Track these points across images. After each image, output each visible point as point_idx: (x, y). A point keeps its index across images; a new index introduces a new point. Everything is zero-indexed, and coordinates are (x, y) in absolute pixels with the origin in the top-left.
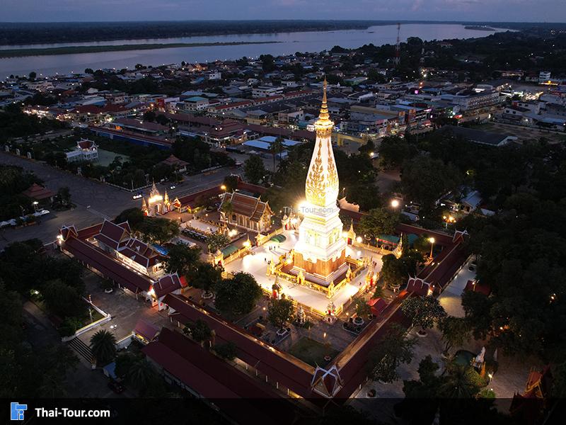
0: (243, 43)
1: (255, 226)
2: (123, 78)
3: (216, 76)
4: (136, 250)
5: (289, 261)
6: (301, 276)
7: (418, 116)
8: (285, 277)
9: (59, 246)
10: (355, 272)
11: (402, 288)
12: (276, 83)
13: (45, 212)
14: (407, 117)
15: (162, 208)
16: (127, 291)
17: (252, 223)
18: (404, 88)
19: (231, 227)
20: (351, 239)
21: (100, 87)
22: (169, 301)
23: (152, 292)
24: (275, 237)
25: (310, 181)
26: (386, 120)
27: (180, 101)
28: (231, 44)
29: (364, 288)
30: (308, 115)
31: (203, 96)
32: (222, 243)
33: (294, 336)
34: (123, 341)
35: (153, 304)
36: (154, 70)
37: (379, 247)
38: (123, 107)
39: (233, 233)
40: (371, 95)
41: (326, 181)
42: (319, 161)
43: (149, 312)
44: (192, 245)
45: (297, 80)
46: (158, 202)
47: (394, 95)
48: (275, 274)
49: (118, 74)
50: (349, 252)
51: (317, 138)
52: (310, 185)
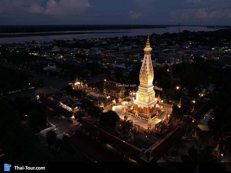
1: (118, 95)
2: (68, 43)
3: (105, 42)
4: (68, 101)
5: (132, 109)
6: (137, 114)
8: (130, 114)
9: (37, 100)
10: (160, 113)
11: (181, 120)
12: (129, 45)
13: (33, 88)
14: (183, 57)
15: (80, 87)
16: (63, 117)
17: (116, 94)
18: (182, 48)
19: (108, 95)
20: (159, 101)
21: (59, 46)
22: (80, 121)
23: (73, 117)
24: (126, 99)
25: (141, 73)
26: (174, 58)
27: (90, 50)
29: (164, 119)
30: (141, 56)
31: (99, 49)
32: (104, 100)
33: (133, 137)
34: (60, 136)
35: (74, 122)
36: (81, 40)
37: (171, 104)
38: (67, 52)
39: (108, 97)
40: (168, 49)
41: (148, 73)
42: (145, 65)
43: (72, 125)
44: (91, 101)
45: (137, 44)
46: (78, 85)
47: (177, 50)
48: (125, 113)
49: (66, 41)
50: (157, 106)
51: (145, 55)
52: (141, 75)
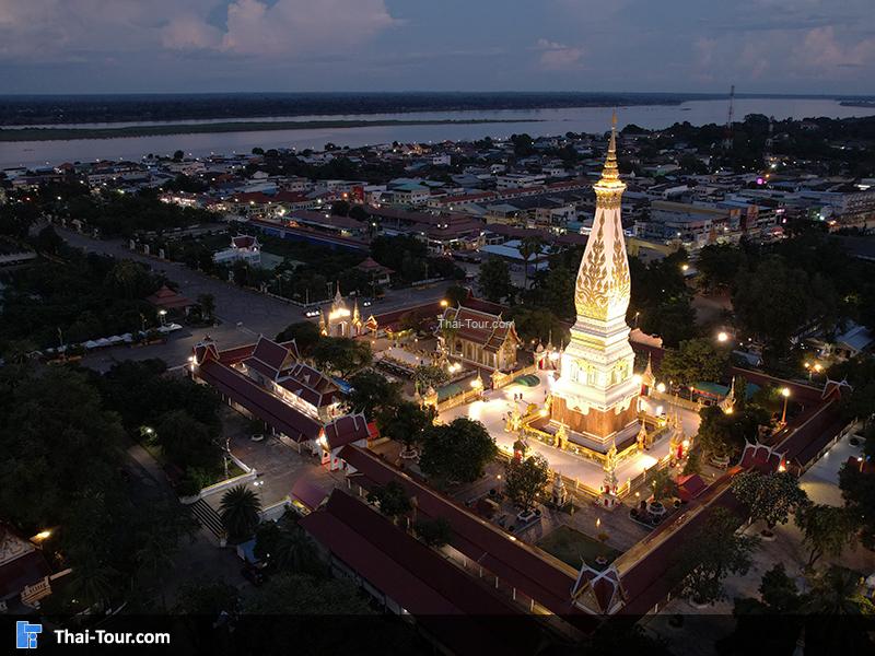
0: (486, 121)
1: (492, 360)
2: (306, 161)
3: (445, 160)
4: (304, 381)
5: (543, 413)
6: (562, 433)
7: (762, 218)
8: (536, 435)
9: (190, 372)
10: (653, 435)
11: (733, 462)
12: (535, 170)
13: (174, 326)
14: (743, 219)
15: (348, 327)
16: (285, 439)
17: (486, 355)
18: (739, 182)
19: (453, 361)
20: (647, 387)
21: (272, 172)
22: (348, 455)
23: (322, 440)
24: (523, 377)
25: (583, 278)
26: (709, 222)
27: (388, 190)
28: (468, 122)
29: (666, 458)
30: (581, 213)
31: (423, 184)
32: (437, 379)
33: (545, 523)
34: (271, 510)
35: (324, 460)
36: (353, 152)
37: (695, 401)
38: (303, 196)
39: (455, 368)
40: (684, 188)
41: (609, 278)
42: (599, 246)
43: (316, 471)
44: (391, 379)
45: (567, 167)
46: (343, 319)
47: (722, 189)
48: (519, 430)
49: (300, 154)
50: (644, 406)
51: (598, 209)
52: (583, 286)
